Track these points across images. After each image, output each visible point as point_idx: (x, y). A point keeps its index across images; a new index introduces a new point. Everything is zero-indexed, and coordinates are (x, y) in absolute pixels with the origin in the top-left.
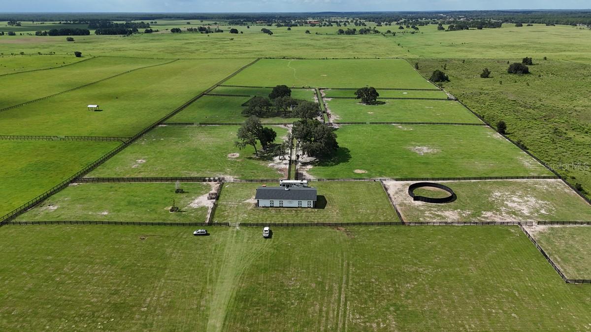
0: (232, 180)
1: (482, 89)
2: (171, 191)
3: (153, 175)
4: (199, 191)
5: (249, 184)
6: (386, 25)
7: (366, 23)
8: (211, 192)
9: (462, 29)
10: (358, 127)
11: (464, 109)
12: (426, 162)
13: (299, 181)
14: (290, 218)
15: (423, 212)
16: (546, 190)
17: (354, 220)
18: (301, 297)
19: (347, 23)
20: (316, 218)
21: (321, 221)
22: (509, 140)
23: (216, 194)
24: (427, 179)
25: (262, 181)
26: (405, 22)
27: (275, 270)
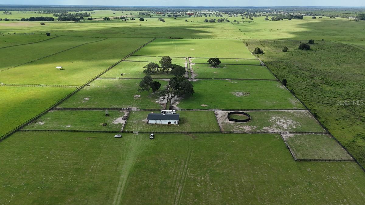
0: (136, 109)
1: (281, 59)
2: (103, 115)
3: (93, 106)
4: (118, 115)
5: (145, 112)
6: (235, 16)
7: (223, 15)
8: (124, 116)
9: (279, 20)
10: (207, 81)
11: (268, 71)
12: (240, 101)
13: (171, 111)
14: (164, 130)
15: (233, 127)
16: (299, 116)
17: (197, 130)
18: (166, 166)
19: (211, 15)
20: (178, 129)
21: (181, 131)
22: (288, 89)
23: (127, 117)
24: (239, 110)
25: (152, 110)
26: (246, 14)
27: (155, 154)
